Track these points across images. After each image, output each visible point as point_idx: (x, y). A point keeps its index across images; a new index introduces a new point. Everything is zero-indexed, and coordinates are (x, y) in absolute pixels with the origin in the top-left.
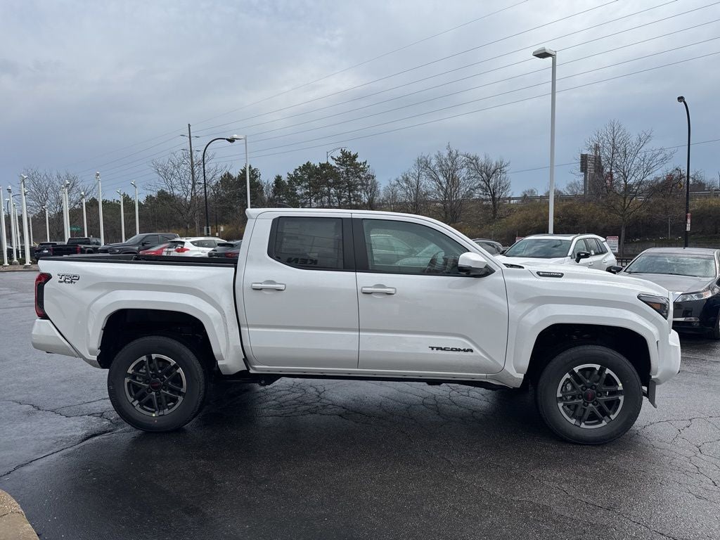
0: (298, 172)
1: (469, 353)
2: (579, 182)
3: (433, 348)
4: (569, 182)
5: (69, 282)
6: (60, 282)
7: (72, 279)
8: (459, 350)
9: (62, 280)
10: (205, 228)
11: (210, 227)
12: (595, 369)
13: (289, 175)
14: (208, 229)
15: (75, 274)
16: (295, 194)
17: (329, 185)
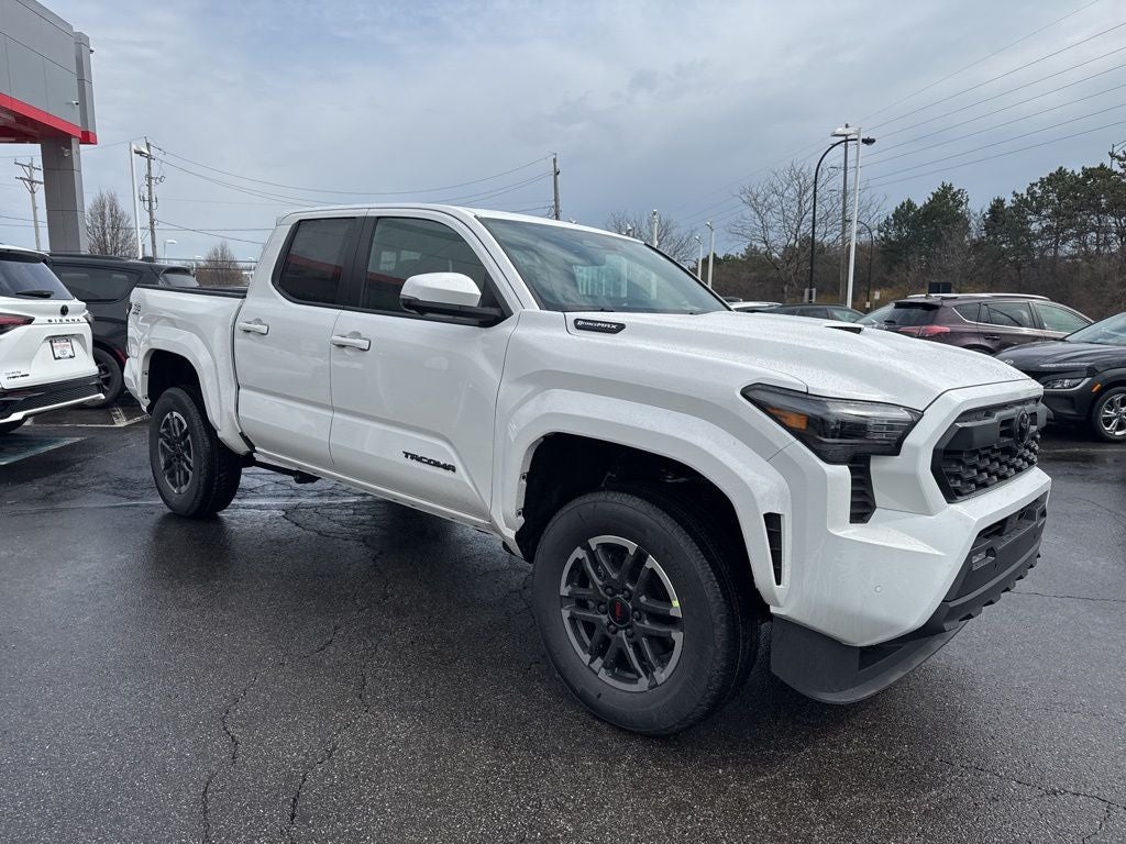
0: (1036, 189)
1: (449, 473)
3: (407, 455)
8: (437, 464)
10: (807, 291)
11: (814, 290)
12: (625, 550)
13: (1016, 195)
14: (811, 293)
16: (1026, 232)
17: (1099, 211)
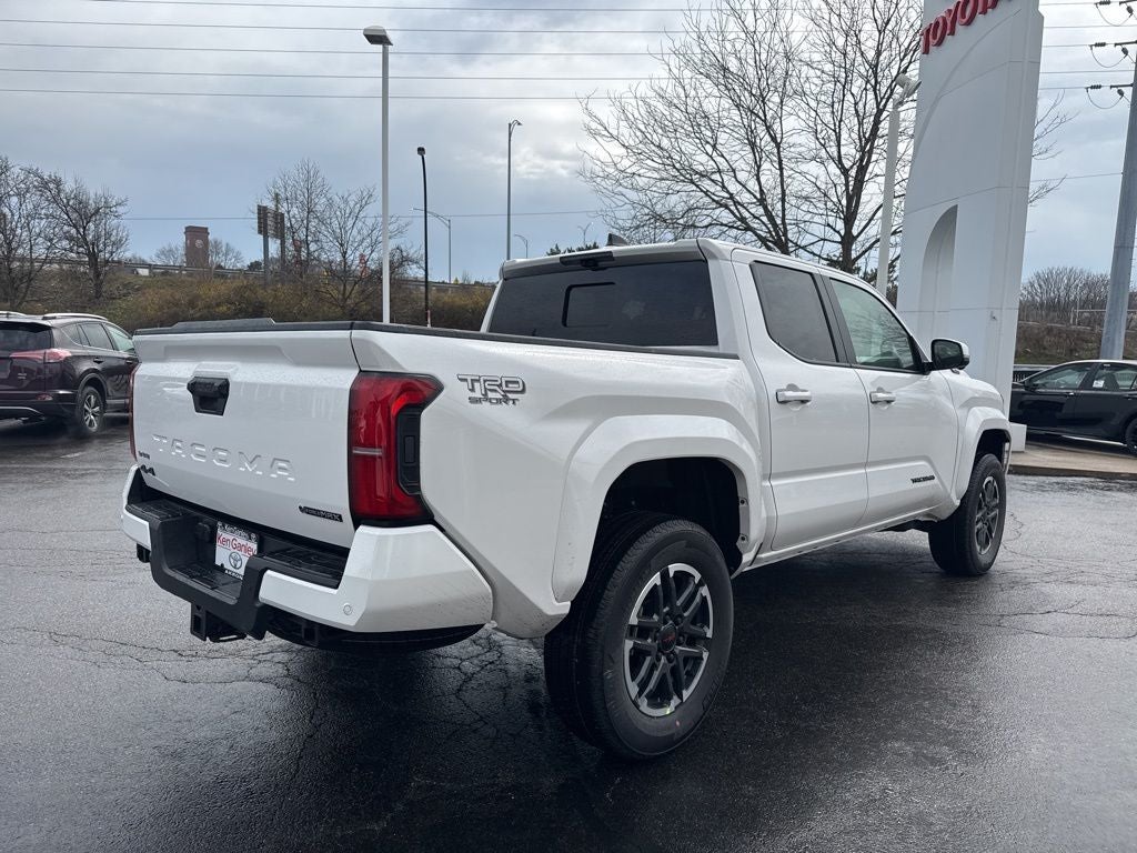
2: (177, 249)
3: (913, 481)
4: (160, 247)
5: (499, 401)
6: (473, 400)
7: (507, 390)
8: (927, 479)
9: (478, 394)
15: (510, 374)
